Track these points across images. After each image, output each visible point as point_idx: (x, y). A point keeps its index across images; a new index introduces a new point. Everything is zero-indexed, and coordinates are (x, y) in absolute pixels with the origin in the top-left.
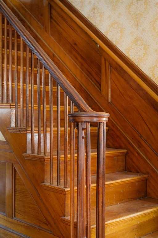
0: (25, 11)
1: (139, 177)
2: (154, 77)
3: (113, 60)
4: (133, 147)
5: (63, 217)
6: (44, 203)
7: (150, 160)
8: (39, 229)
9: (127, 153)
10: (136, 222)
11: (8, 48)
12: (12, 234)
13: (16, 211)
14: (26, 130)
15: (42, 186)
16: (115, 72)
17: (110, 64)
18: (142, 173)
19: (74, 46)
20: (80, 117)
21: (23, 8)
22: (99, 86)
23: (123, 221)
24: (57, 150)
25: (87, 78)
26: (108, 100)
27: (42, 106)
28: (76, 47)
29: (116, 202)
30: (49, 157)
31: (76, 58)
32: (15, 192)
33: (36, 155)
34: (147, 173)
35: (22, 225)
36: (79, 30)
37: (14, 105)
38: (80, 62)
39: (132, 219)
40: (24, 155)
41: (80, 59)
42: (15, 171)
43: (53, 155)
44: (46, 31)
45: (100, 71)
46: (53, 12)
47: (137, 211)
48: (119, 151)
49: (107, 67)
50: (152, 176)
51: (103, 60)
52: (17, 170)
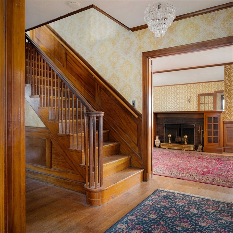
0: (51, 55)
1: (116, 144)
2: (123, 94)
3: (102, 84)
4: (112, 129)
5: (80, 164)
6: (69, 159)
7: (121, 135)
8: (67, 172)
9: (109, 132)
10: (115, 165)
11: (47, 77)
12: (51, 177)
13: (53, 164)
14: (59, 121)
15: (68, 150)
16: (103, 91)
17: (100, 86)
18: (117, 142)
19: (80, 76)
20: (91, 114)
21: (49, 53)
22: (94, 98)
23: (110, 164)
24: (73, 132)
25: (87, 93)
26: (99, 106)
27: (68, 108)
28: (81, 77)
29: (105, 156)
30: (72, 135)
31: (81, 83)
32: (52, 154)
33: (65, 134)
34: (120, 141)
35: (56, 172)
36: (83, 68)
37: (51, 108)
38: (84, 85)
39: (113, 163)
40: (57, 134)
41: (83, 83)
42: (52, 143)
43: (74, 134)
44: (64, 67)
45: (95, 90)
46: (68, 57)
47: (116, 160)
48: (106, 131)
49: (99, 88)
50: (122, 143)
51: (96, 84)
52: (53, 142)
